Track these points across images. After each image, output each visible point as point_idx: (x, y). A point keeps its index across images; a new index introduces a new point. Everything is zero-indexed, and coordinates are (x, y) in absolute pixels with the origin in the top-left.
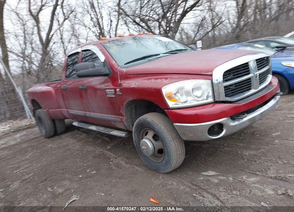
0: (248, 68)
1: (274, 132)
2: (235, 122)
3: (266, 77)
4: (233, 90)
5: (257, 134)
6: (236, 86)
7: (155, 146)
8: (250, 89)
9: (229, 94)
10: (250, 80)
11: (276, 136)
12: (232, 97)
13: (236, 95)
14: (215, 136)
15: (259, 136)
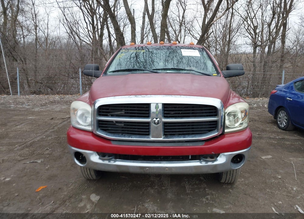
8: (149, 135)
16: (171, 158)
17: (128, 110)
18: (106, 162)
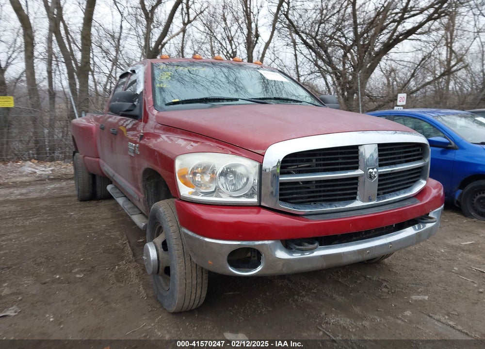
0: (357, 157)
1: (419, 294)
2: (294, 255)
3: (414, 182)
4: (313, 192)
5: (386, 287)
6: (317, 187)
7: (160, 259)
8: (355, 198)
9: (296, 198)
10: (356, 181)
11: (416, 301)
12: (296, 206)
13: (312, 203)
14: (243, 272)
15: (385, 292)
16: (374, 231)
17: (320, 160)
18: (297, 256)
